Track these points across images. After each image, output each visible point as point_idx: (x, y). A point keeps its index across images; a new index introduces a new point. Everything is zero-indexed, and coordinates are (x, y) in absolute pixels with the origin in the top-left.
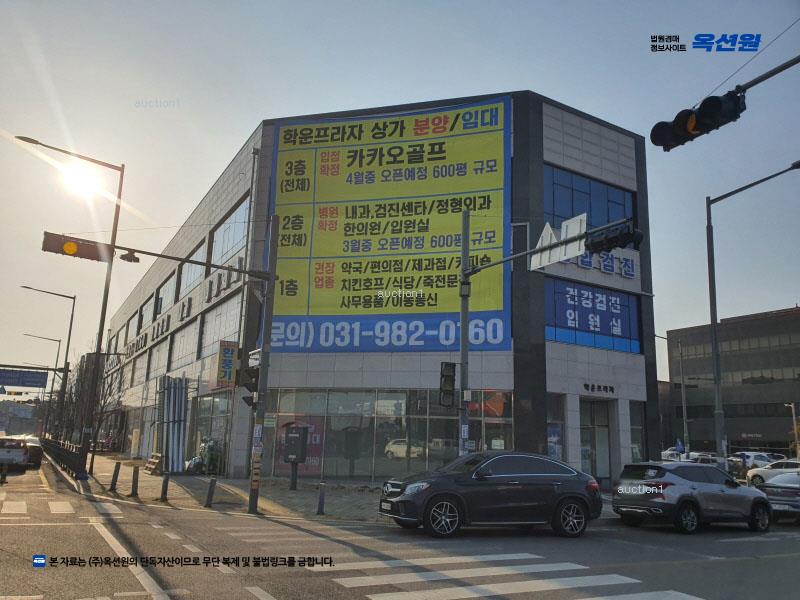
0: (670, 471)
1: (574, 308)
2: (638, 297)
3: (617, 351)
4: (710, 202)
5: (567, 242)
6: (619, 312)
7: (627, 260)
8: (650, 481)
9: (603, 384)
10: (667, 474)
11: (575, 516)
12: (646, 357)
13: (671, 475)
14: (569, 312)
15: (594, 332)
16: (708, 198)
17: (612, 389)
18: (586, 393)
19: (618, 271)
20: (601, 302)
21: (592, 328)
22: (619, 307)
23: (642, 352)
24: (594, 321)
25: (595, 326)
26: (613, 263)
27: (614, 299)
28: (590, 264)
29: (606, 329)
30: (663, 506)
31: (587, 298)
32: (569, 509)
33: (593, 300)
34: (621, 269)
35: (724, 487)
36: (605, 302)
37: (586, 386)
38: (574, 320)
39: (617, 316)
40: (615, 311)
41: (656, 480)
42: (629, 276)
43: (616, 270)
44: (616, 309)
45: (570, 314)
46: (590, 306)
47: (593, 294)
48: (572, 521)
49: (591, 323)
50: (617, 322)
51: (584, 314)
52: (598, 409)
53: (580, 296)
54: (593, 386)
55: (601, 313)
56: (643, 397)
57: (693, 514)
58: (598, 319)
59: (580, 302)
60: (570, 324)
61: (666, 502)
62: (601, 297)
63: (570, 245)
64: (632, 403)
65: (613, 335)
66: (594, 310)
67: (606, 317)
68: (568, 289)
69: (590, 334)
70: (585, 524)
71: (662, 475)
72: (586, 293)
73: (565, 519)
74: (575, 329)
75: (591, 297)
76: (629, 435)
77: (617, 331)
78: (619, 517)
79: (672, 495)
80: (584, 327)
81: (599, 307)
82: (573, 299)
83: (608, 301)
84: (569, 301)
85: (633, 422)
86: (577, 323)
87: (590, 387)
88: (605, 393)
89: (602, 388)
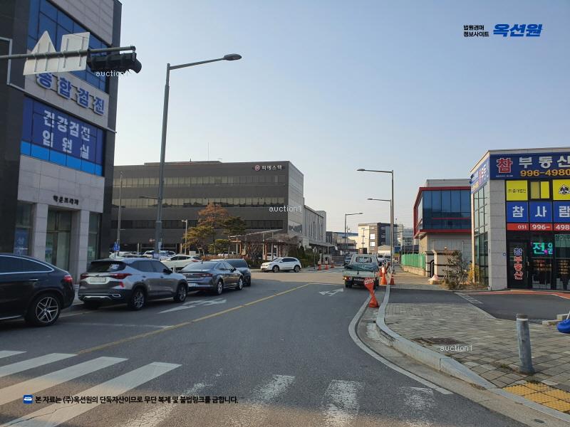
0: (129, 265)
1: (51, 130)
2: (105, 131)
3: (83, 171)
4: (169, 68)
5: (68, 55)
6: (88, 140)
7: (99, 100)
8: (112, 274)
9: (69, 197)
10: (127, 267)
11: (50, 307)
12: (106, 179)
13: (129, 268)
14: (45, 132)
15: (66, 153)
16: (169, 65)
17: (77, 202)
18: (54, 203)
19: (91, 107)
20: (75, 129)
21: (65, 150)
22: (88, 136)
23: (103, 175)
24: (67, 145)
25: (68, 149)
26: (87, 99)
27: (85, 129)
28: (68, 95)
29: (76, 153)
30: (121, 291)
31: (63, 124)
32: (44, 302)
33: (68, 126)
34: (93, 105)
35: (162, 274)
36: (78, 130)
37: (55, 198)
38: (50, 140)
39: (87, 144)
40: (85, 139)
41: (118, 272)
42: (99, 113)
43: (90, 106)
44: (86, 137)
45: (46, 135)
46: (65, 131)
47: (69, 121)
48: (47, 311)
49: (65, 145)
50: (86, 148)
51: (59, 137)
52: (63, 217)
53: (57, 120)
54: (61, 198)
55: (73, 139)
56: (100, 209)
57: (141, 295)
58: (70, 143)
59: (56, 125)
60: (46, 143)
61: (124, 288)
62: (75, 125)
63: (70, 59)
64: (92, 214)
65: (82, 159)
66: (68, 135)
67: (78, 142)
68: (46, 112)
69: (62, 155)
70: (59, 311)
71: (124, 268)
72: (62, 119)
73: (39, 310)
74: (49, 148)
75: (66, 123)
76: (87, 238)
77: (85, 155)
78: (83, 303)
79: (128, 283)
80: (57, 147)
81: (72, 133)
82: (50, 121)
83: (81, 130)
84: (46, 123)
85: (90, 229)
86: (52, 143)
87: (59, 198)
88: (71, 204)
89: (69, 200)
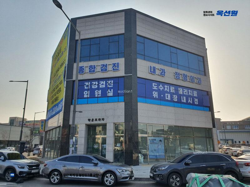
1: (88, 90)
2: (124, 77)
3: (109, 103)
14: (85, 92)
15: (98, 97)
17: (103, 119)
20: (103, 84)
22: (112, 84)
23: (124, 101)
27: (110, 81)
33: (98, 85)
38: (88, 94)
39: (111, 89)
40: (110, 86)
42: (116, 70)
46: (96, 87)
47: (98, 82)
49: (96, 94)
51: (93, 91)
53: (91, 84)
54: (93, 119)
55: (102, 89)
58: (100, 92)
59: (91, 87)
60: (85, 96)
66: (98, 89)
67: (105, 90)
68: (85, 83)
72: (94, 83)
77: (110, 94)
80: (92, 96)
81: (101, 86)
82: (88, 86)
83: (106, 83)
86: (89, 95)
87: (91, 120)
88: (99, 121)
89: (98, 120)
